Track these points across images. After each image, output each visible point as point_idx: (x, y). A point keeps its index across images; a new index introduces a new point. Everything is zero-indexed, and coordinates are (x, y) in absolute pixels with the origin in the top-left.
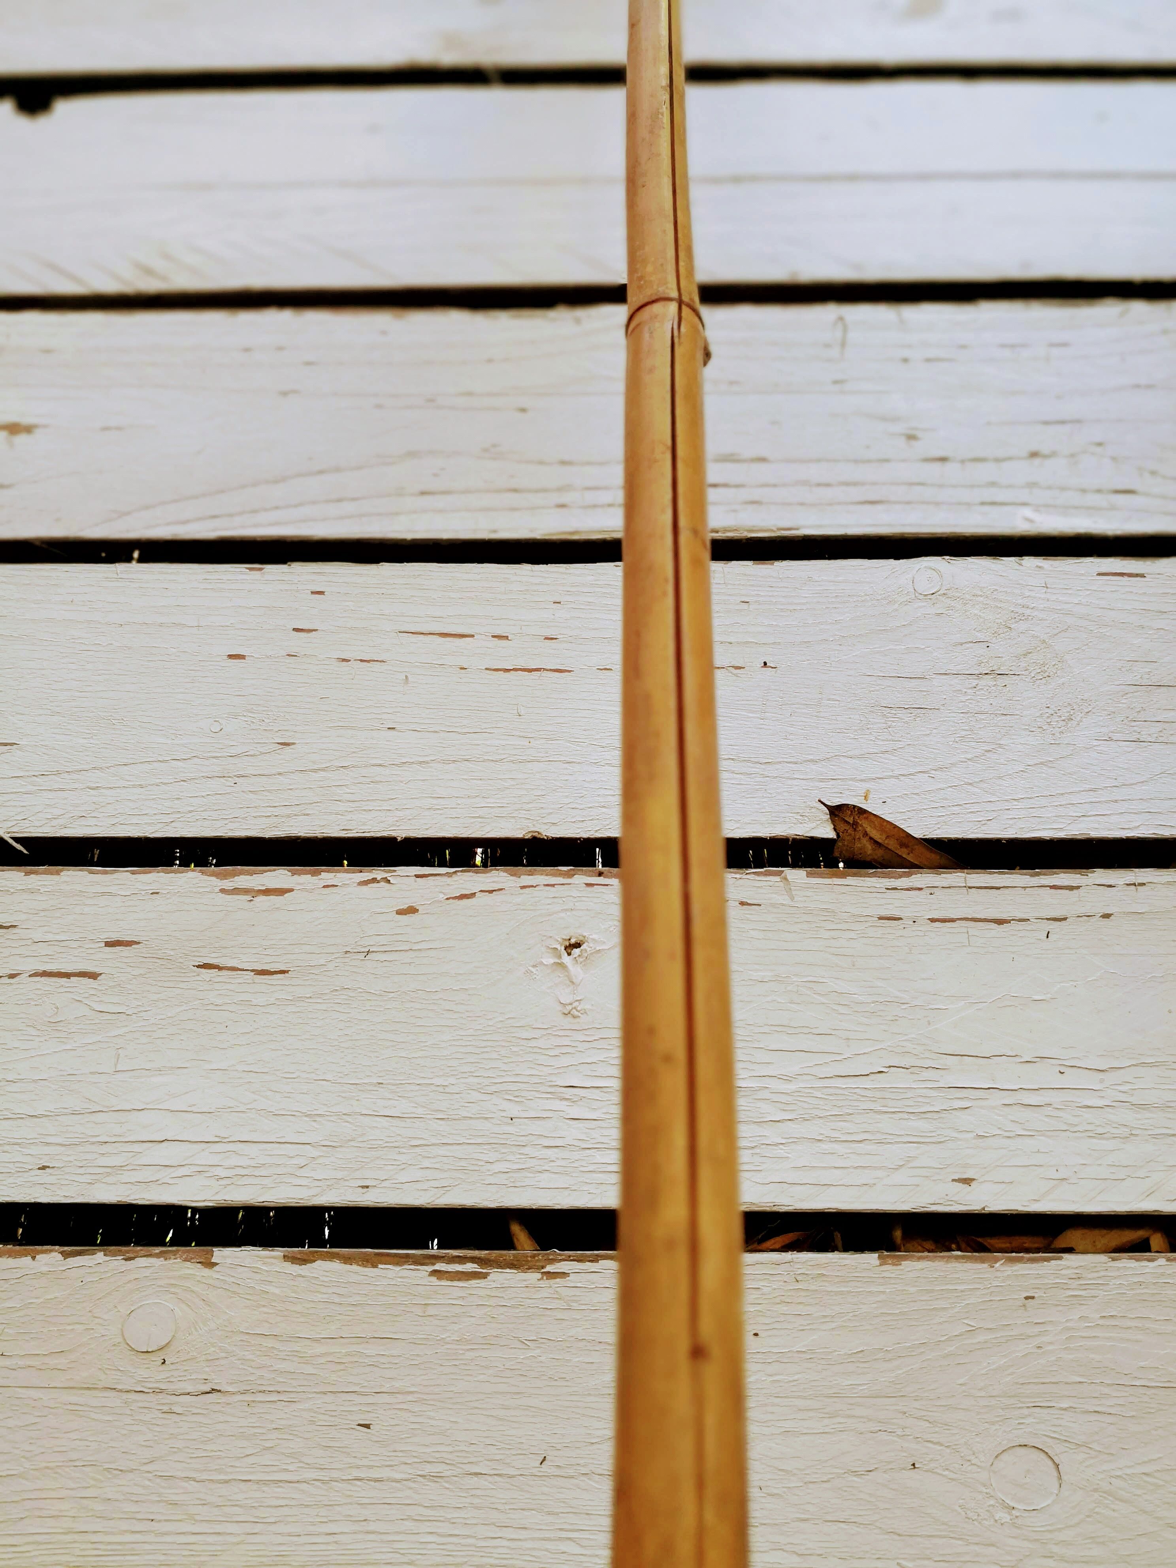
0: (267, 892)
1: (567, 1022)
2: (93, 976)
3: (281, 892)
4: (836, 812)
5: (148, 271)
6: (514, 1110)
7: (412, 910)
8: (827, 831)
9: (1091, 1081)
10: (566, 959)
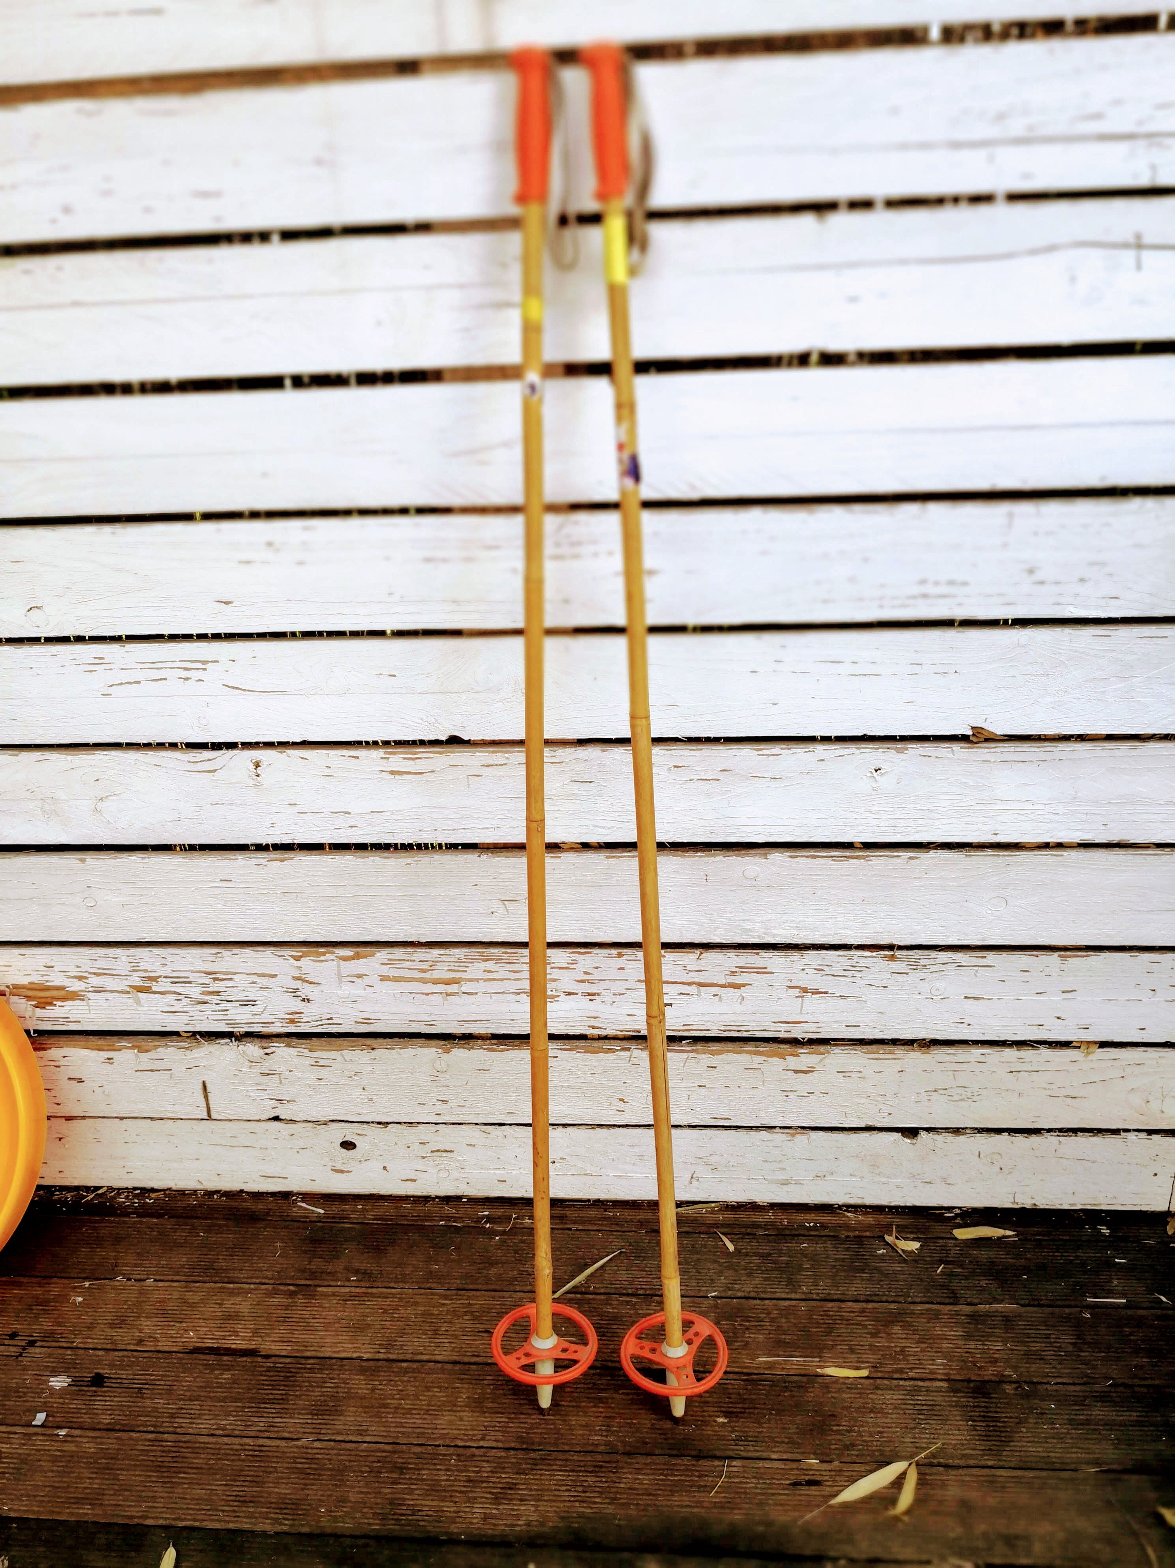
0: (773, 755)
1: (874, 792)
2: (718, 780)
3: (778, 755)
4: (973, 728)
5: (693, 487)
6: (856, 816)
7: (823, 760)
8: (970, 733)
9: (1042, 807)
10: (875, 774)
